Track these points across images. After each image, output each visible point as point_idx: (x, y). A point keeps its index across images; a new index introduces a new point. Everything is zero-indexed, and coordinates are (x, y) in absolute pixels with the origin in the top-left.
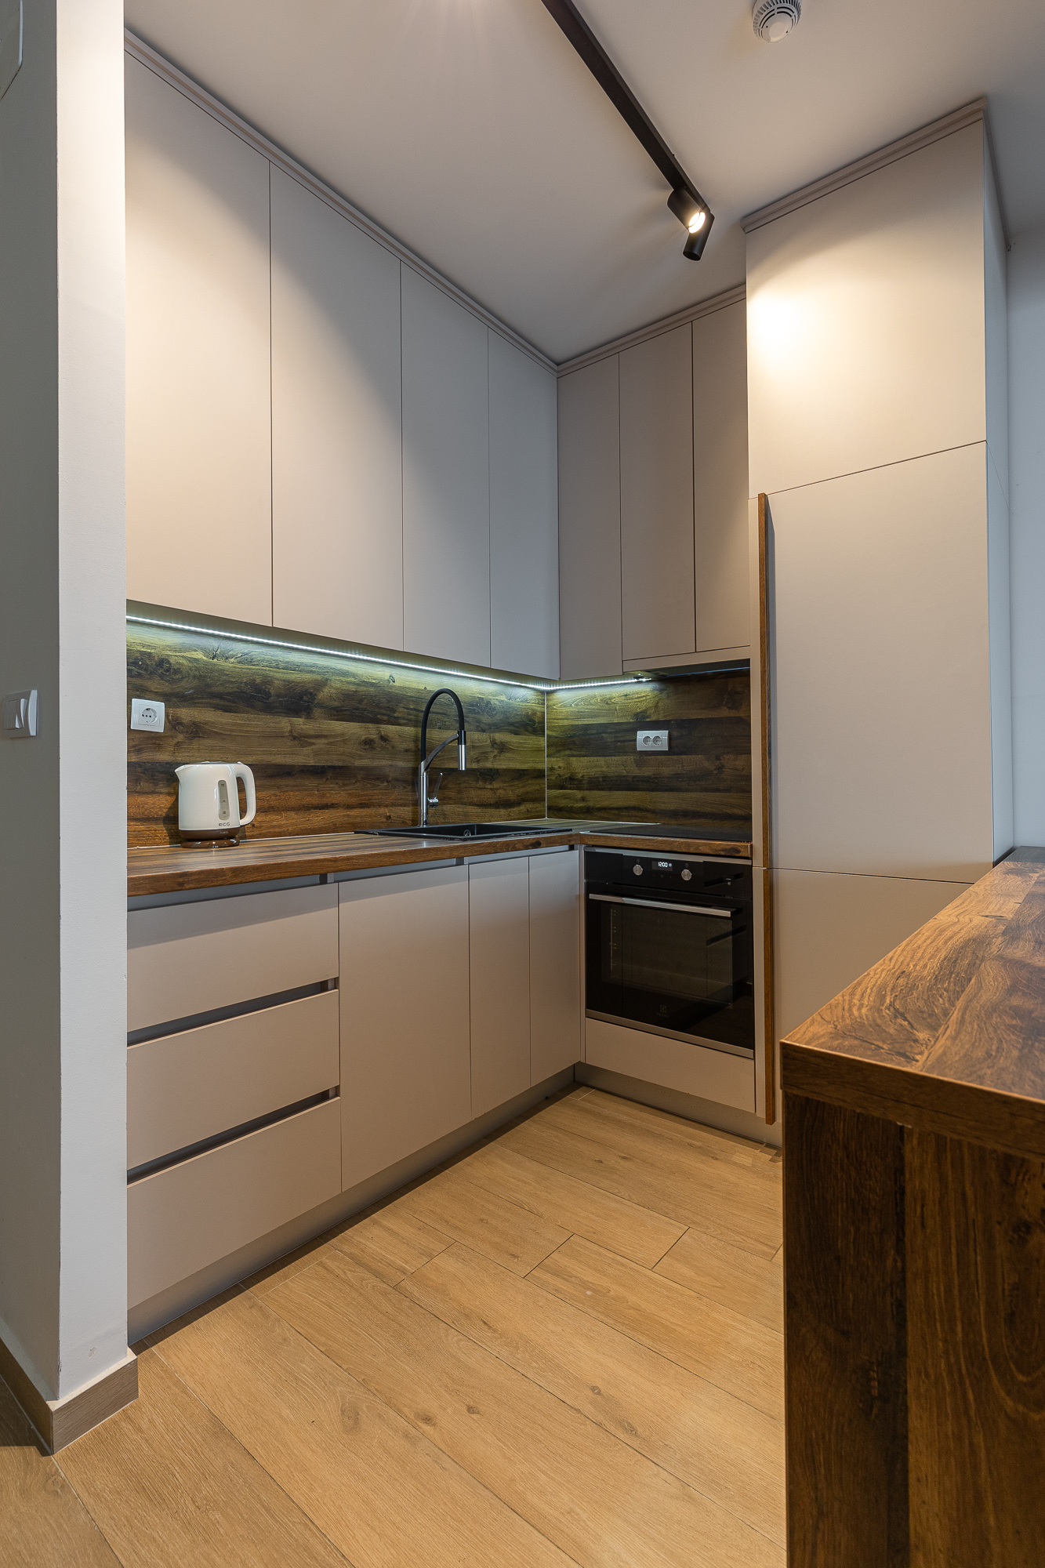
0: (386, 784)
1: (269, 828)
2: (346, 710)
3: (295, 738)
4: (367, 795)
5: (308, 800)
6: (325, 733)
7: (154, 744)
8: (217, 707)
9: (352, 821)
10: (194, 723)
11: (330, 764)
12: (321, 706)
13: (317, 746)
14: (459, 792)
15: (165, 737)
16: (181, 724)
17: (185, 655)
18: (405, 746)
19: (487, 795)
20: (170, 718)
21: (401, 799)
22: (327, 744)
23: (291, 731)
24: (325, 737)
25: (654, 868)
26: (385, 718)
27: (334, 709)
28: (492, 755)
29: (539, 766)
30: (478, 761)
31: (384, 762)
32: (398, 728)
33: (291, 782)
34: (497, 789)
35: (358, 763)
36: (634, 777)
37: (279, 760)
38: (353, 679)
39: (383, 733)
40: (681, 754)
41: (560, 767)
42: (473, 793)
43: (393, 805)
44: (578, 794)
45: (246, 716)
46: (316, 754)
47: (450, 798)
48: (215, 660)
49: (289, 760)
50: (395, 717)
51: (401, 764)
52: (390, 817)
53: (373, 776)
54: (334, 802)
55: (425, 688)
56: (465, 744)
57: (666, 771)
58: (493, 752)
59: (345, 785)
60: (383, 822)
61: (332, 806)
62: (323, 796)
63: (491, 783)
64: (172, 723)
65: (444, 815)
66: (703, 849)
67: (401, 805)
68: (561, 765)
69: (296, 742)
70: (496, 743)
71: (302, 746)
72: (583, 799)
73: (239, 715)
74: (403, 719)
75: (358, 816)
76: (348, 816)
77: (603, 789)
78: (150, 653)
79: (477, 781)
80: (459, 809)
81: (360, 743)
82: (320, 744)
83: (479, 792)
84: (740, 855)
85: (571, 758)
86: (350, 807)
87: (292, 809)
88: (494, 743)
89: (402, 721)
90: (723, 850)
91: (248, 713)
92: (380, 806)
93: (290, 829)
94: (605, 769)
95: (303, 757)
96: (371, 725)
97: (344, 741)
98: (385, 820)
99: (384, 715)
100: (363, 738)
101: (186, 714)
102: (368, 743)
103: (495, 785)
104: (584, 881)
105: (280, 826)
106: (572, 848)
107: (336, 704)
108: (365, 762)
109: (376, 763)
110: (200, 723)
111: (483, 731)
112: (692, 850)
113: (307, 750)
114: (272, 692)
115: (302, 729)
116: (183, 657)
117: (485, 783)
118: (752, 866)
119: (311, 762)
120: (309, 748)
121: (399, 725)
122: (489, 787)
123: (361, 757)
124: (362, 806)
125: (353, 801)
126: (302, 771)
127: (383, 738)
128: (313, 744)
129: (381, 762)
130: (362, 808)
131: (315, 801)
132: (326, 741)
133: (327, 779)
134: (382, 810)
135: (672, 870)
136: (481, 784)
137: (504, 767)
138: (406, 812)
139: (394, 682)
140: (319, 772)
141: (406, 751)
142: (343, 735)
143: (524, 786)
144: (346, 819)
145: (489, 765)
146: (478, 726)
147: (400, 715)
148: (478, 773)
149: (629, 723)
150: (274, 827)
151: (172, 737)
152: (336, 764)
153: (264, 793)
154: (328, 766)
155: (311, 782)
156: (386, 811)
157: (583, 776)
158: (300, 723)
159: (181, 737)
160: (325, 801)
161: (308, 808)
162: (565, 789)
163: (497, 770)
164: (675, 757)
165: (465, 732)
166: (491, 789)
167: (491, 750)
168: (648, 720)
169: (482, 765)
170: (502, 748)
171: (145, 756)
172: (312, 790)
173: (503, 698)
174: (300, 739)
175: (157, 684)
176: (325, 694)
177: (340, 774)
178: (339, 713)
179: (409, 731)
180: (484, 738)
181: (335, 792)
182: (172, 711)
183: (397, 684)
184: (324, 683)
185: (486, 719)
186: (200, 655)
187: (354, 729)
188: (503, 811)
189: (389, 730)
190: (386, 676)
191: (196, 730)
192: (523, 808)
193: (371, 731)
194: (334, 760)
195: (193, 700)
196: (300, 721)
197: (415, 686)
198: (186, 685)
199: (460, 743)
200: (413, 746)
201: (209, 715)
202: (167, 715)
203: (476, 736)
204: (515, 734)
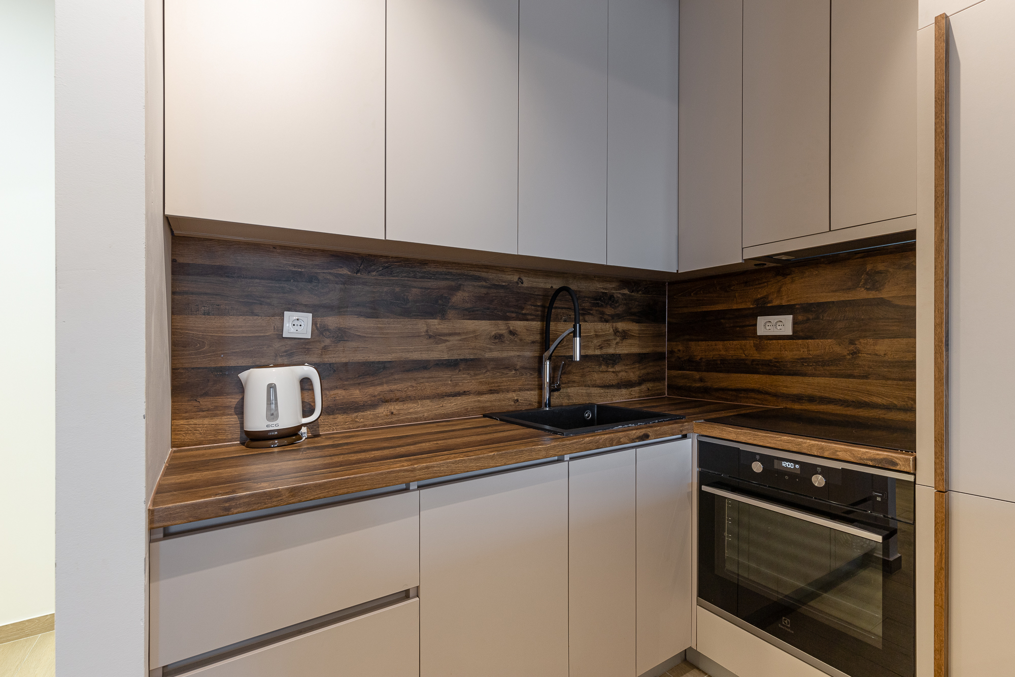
0: (514, 372)
1: (406, 414)
2: (478, 310)
3: (430, 337)
4: (497, 382)
5: (443, 389)
6: (457, 331)
7: (304, 348)
8: (360, 315)
9: (481, 405)
10: (339, 329)
11: (462, 357)
12: (454, 308)
13: (451, 343)
14: (583, 376)
15: (314, 342)
16: (328, 330)
17: (332, 271)
18: (532, 338)
19: (610, 378)
20: (318, 325)
21: (528, 384)
22: (460, 340)
23: (427, 331)
24: (459, 334)
25: (776, 467)
26: (514, 315)
27: (466, 310)
28: (615, 342)
29: (659, 350)
30: (601, 348)
31: (512, 354)
32: (526, 323)
33: (426, 374)
34: (620, 372)
35: (488, 355)
36: (753, 361)
37: (416, 356)
38: (484, 284)
39: (511, 328)
40: (807, 338)
41: (679, 350)
42: (596, 376)
43: (520, 390)
44: (697, 375)
45: (386, 320)
46: (450, 349)
47: (574, 382)
48: (359, 274)
49: (425, 356)
50: (523, 314)
51: (528, 354)
52: (517, 400)
53: (502, 366)
54: (466, 389)
55: (552, 287)
56: (580, 336)
57: (788, 355)
58: (615, 339)
59: (476, 375)
60: (511, 405)
61: (465, 393)
62: (457, 385)
63: (613, 367)
64: (319, 329)
65: (569, 397)
66: (841, 455)
67: (528, 390)
68: (680, 348)
69: (431, 340)
70: (618, 332)
71: (437, 343)
72: (701, 380)
73: (380, 320)
74: (531, 315)
75: (488, 401)
76: (479, 401)
77: (720, 372)
78: (301, 272)
79: (600, 365)
80: (583, 390)
81: (490, 338)
82: (454, 340)
83: (602, 375)
84: (898, 468)
85: (690, 343)
86: (480, 393)
87: (428, 398)
88: (616, 332)
89: (529, 317)
90: (871, 460)
91: (388, 317)
92: (508, 391)
93: (426, 414)
94: (723, 353)
95: (438, 352)
96: (500, 322)
97: (476, 337)
98: (513, 403)
99: (513, 312)
100: (493, 333)
101: (332, 321)
102: (498, 338)
103: (617, 368)
104: (696, 469)
105: (416, 413)
106: (685, 437)
107: (469, 305)
108: (495, 354)
109: (505, 354)
110: (345, 328)
111: (607, 321)
112: (826, 455)
113: (442, 346)
114: (410, 298)
115: (437, 329)
116: (330, 273)
117: (608, 367)
118: (915, 483)
119: (446, 357)
120: (444, 345)
121: (527, 320)
122: (611, 370)
123: (491, 350)
124: (491, 392)
125: (484, 388)
126: (437, 364)
127: (512, 333)
128: (447, 341)
129: (510, 353)
130: (491, 393)
131: (449, 389)
132: (459, 338)
133: (460, 371)
134: (511, 395)
135: (799, 472)
136: (603, 368)
137: (626, 352)
138: (531, 396)
139: (522, 283)
140: (452, 364)
141: (533, 342)
142: (474, 332)
143: (645, 368)
144: (477, 404)
145: (611, 351)
146: (601, 318)
147: (528, 312)
148: (601, 359)
149: (749, 309)
150: (411, 413)
151: (319, 342)
152: (468, 357)
153: (402, 385)
154: (461, 360)
155: (445, 374)
156: (514, 396)
157: (701, 359)
158: (435, 324)
159: (327, 342)
160: (458, 389)
161: (442, 396)
162: (684, 370)
163: (620, 355)
164: (800, 341)
165: (580, 326)
166: (613, 372)
167: (613, 337)
168: (769, 305)
169: (604, 351)
170: (625, 335)
171: (296, 359)
172: (445, 380)
173: (626, 291)
174: (435, 337)
175: (305, 299)
176: (459, 297)
177: (472, 364)
178: (471, 314)
179: (536, 325)
180: (607, 328)
181: (467, 381)
182: (319, 320)
183: (525, 285)
184: (458, 288)
185: (609, 311)
186: (345, 271)
187: (485, 327)
188: (624, 391)
189: (518, 325)
190: (515, 278)
191: (341, 336)
192: (644, 387)
193: (501, 327)
194: (467, 354)
195: (339, 309)
196: (436, 321)
197: (542, 285)
198: (333, 296)
199: (575, 336)
200: (538, 337)
201: (352, 322)
202: (314, 323)
203: (600, 326)
204: (638, 322)
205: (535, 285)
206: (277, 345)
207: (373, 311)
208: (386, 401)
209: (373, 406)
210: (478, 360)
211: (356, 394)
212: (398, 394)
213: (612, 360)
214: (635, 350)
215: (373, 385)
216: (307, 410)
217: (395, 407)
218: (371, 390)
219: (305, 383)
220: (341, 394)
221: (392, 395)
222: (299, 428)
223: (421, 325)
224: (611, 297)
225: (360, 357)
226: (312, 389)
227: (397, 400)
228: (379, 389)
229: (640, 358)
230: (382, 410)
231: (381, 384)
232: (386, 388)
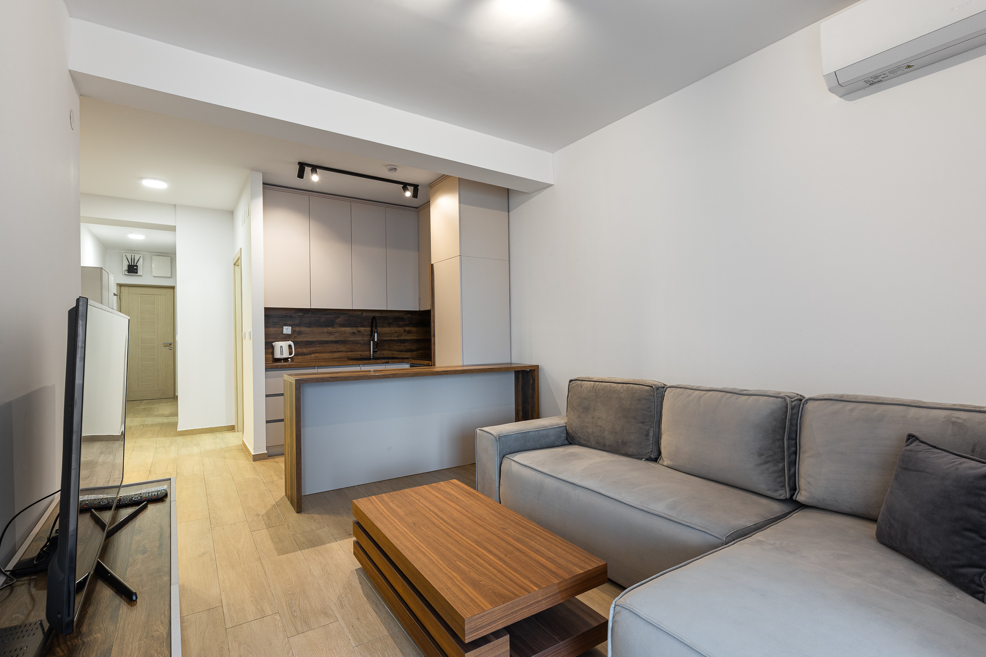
0: (358, 345)
2: (346, 324)
4: (353, 348)
7: (289, 336)
8: (305, 327)
9: (347, 356)
10: (299, 331)
12: (337, 324)
14: (389, 347)
15: (292, 334)
16: (296, 331)
17: (297, 314)
18: (367, 333)
19: (401, 348)
21: (366, 349)
22: (339, 334)
23: (327, 331)
24: (339, 332)
26: (359, 326)
27: (341, 325)
28: (404, 335)
30: (398, 337)
31: (359, 339)
33: (327, 345)
34: (406, 346)
35: (350, 339)
37: (324, 339)
38: (349, 315)
39: (358, 330)
42: (395, 347)
43: (362, 351)
46: (336, 337)
47: (385, 349)
48: (305, 315)
49: (327, 339)
50: (363, 325)
51: (366, 339)
52: (361, 355)
53: (355, 343)
59: (345, 345)
60: (355, 355)
61: (341, 351)
62: (338, 348)
64: (293, 331)
67: (365, 351)
73: (312, 328)
74: (366, 325)
75: (349, 354)
78: (288, 315)
81: (351, 333)
82: (337, 334)
83: (398, 347)
86: (347, 352)
87: (328, 352)
88: (405, 331)
91: (314, 327)
92: (354, 352)
93: (327, 357)
95: (332, 338)
96: (354, 328)
97: (345, 333)
98: (359, 355)
101: (297, 329)
102: (354, 333)
103: (406, 344)
105: (324, 357)
107: (343, 323)
108: (353, 339)
109: (356, 339)
110: (301, 330)
111: (400, 327)
114: (322, 321)
115: (331, 331)
119: (334, 339)
120: (333, 336)
121: (365, 327)
122: (403, 345)
123: (351, 337)
124: (351, 351)
125: (348, 350)
126: (331, 342)
128: (335, 334)
129: (359, 338)
131: (335, 350)
133: (339, 344)
134: (359, 353)
136: (399, 344)
137: (410, 338)
138: (367, 353)
140: (336, 342)
141: (368, 335)
142: (344, 331)
143: (419, 345)
144: (345, 355)
145: (402, 338)
146: (395, 326)
148: (398, 341)
151: (294, 334)
154: (340, 340)
156: (360, 353)
158: (330, 329)
159: (296, 335)
160: (338, 350)
161: (333, 352)
163: (407, 339)
167: (404, 333)
169: (399, 338)
170: (409, 332)
171: (287, 340)
172: (334, 347)
173: (410, 316)
174: (330, 333)
175: (289, 323)
176: (338, 320)
177: (343, 342)
178: (343, 326)
179: (369, 329)
180: (401, 329)
181: (342, 347)
182: (293, 329)
183: (364, 315)
184: (338, 317)
185: (401, 323)
186: (301, 314)
187: (348, 330)
188: (409, 353)
189: (362, 329)
190: (360, 313)
191: (300, 333)
192: (419, 352)
193: (355, 330)
194: (342, 339)
195: (299, 325)
196: (330, 328)
197: (371, 315)
198: (297, 322)
199: (375, 333)
200: (370, 333)
201: (303, 329)
202: (292, 329)
203: (397, 329)
204: (415, 327)
205: (368, 315)
206: (282, 336)
207: (309, 325)
208: (314, 353)
209: (310, 354)
210: (346, 341)
211: (305, 350)
212: (318, 351)
213: (404, 341)
214: (414, 338)
215: (310, 348)
216: (291, 354)
217: (317, 355)
218: (309, 349)
219: (290, 346)
220: (300, 350)
221: (316, 351)
222: (289, 358)
223: (325, 330)
224: (402, 318)
225: (305, 339)
226: (292, 348)
227: (318, 353)
228: (312, 349)
229: (417, 341)
230: (313, 356)
231: (312, 348)
232: (314, 349)
